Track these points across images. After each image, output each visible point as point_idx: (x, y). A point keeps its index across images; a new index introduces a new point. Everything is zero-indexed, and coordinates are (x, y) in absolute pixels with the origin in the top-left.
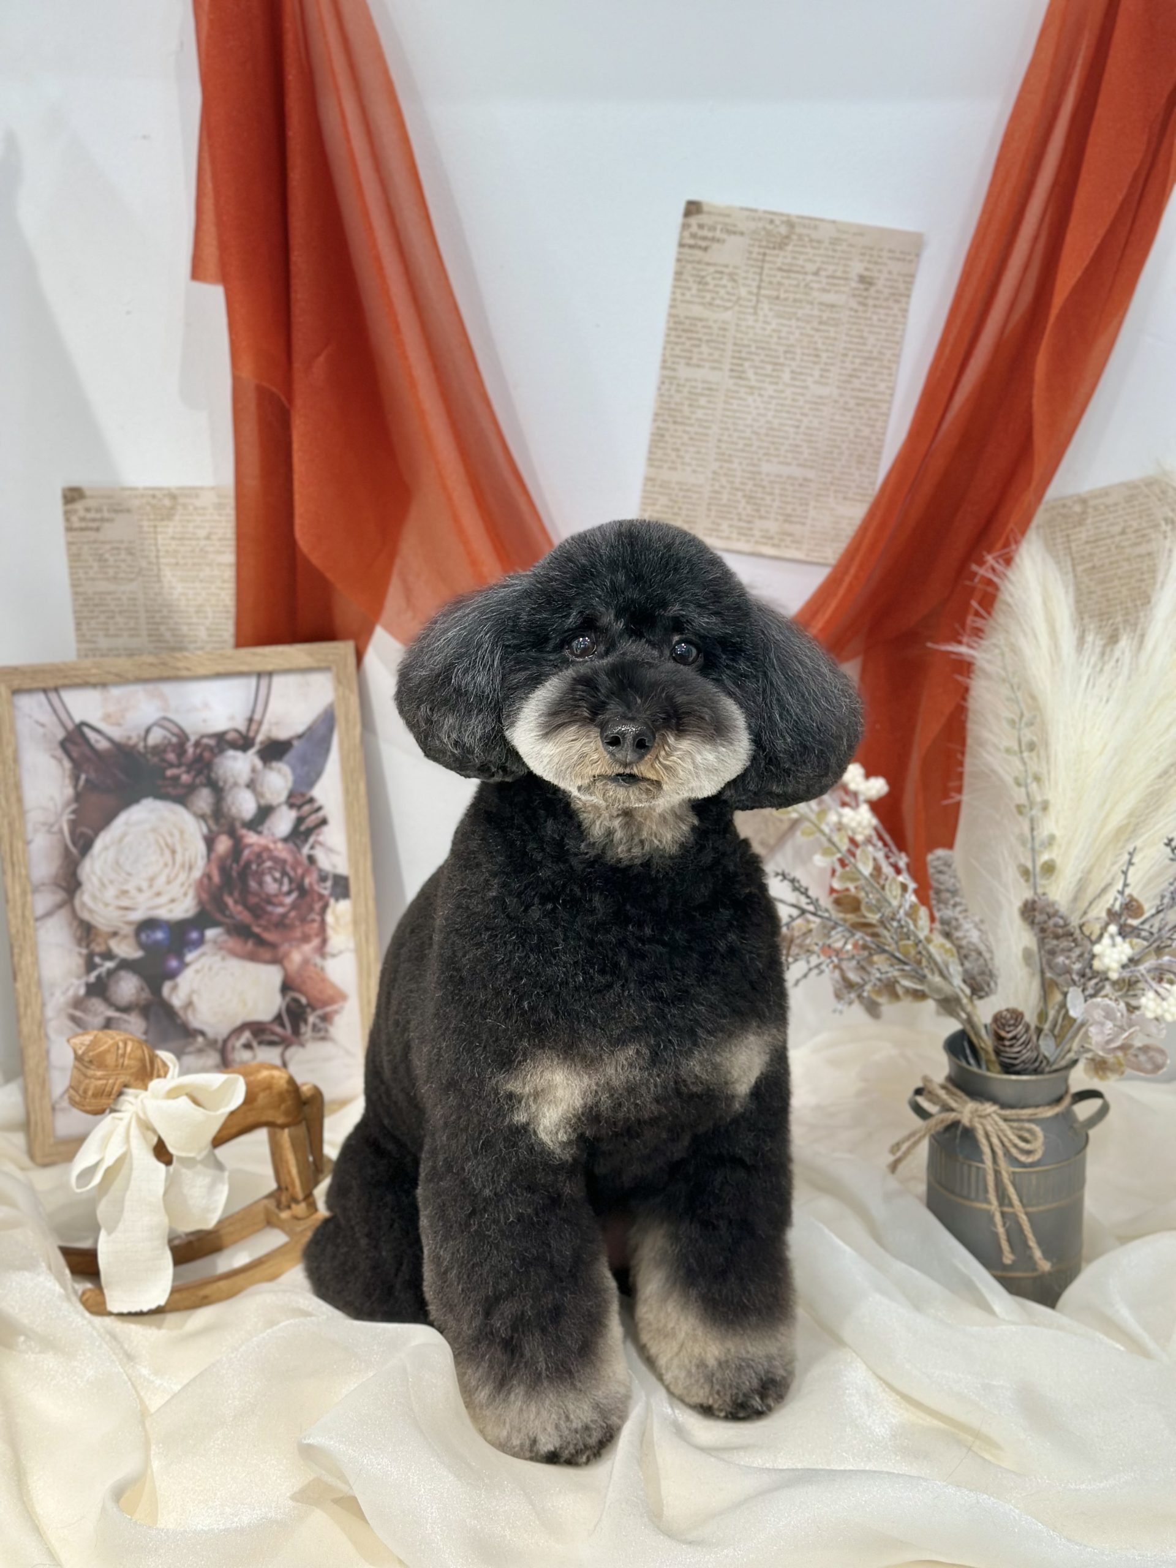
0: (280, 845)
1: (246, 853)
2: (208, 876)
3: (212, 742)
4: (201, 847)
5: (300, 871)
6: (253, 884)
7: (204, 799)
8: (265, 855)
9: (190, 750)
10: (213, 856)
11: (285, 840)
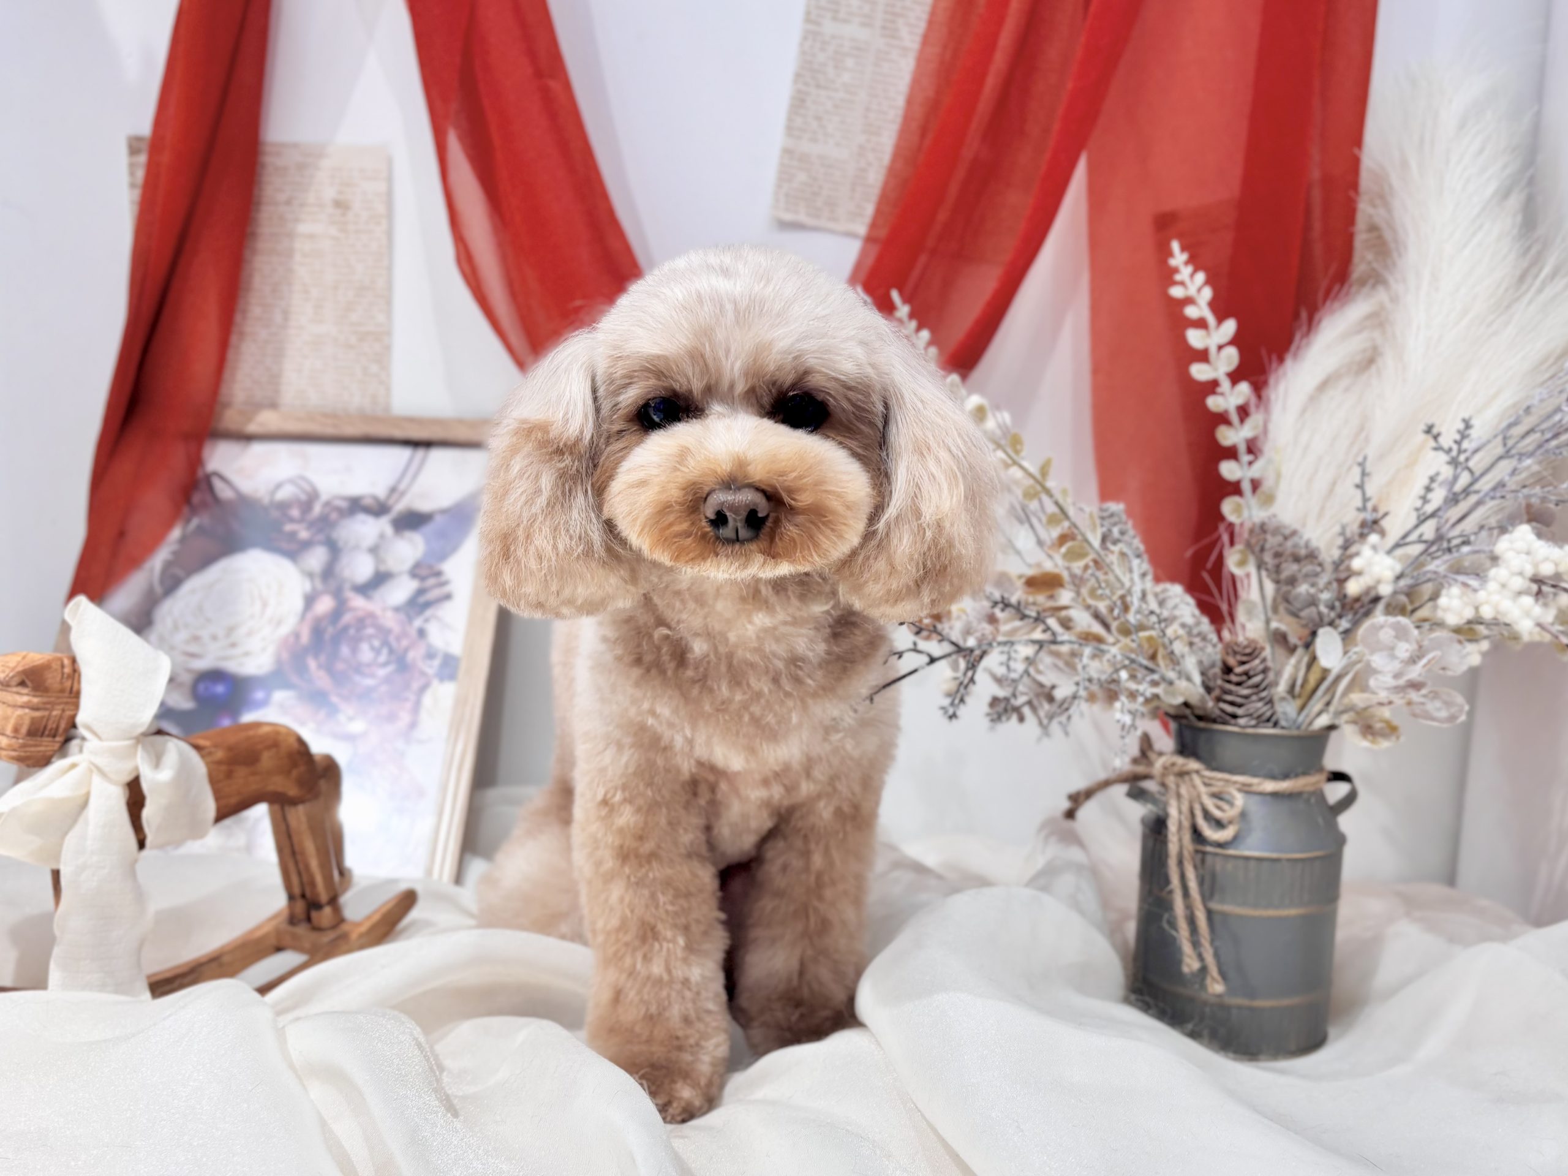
0: (389, 614)
1: (347, 618)
2: (297, 635)
3: (343, 504)
4: (298, 604)
5: (405, 643)
6: (345, 650)
7: (317, 558)
8: (368, 622)
9: (317, 509)
10: (310, 616)
11: (397, 609)
